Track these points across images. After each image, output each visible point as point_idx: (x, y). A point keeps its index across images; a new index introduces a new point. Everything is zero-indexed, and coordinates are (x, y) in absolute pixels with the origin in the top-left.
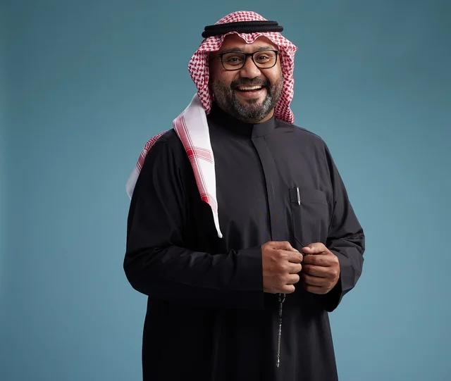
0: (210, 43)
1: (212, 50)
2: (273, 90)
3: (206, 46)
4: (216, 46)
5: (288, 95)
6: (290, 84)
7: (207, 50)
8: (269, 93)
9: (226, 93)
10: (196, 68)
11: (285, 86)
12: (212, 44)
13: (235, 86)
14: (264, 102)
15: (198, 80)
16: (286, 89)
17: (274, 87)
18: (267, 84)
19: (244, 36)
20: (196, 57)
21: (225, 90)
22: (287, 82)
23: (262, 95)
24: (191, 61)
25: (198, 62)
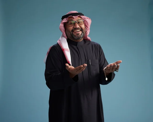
0: (64, 20)
1: (65, 22)
2: (83, 31)
3: (63, 21)
4: (66, 21)
5: (87, 33)
6: (88, 32)
7: (64, 22)
8: (82, 32)
9: (70, 33)
10: (62, 28)
11: (86, 30)
12: (65, 20)
13: (73, 31)
14: (81, 35)
15: (63, 31)
16: (87, 32)
17: (83, 30)
18: (82, 30)
19: (74, 17)
20: (61, 24)
21: (70, 32)
22: (87, 30)
23: (80, 33)
24: (60, 26)
25: (62, 26)
